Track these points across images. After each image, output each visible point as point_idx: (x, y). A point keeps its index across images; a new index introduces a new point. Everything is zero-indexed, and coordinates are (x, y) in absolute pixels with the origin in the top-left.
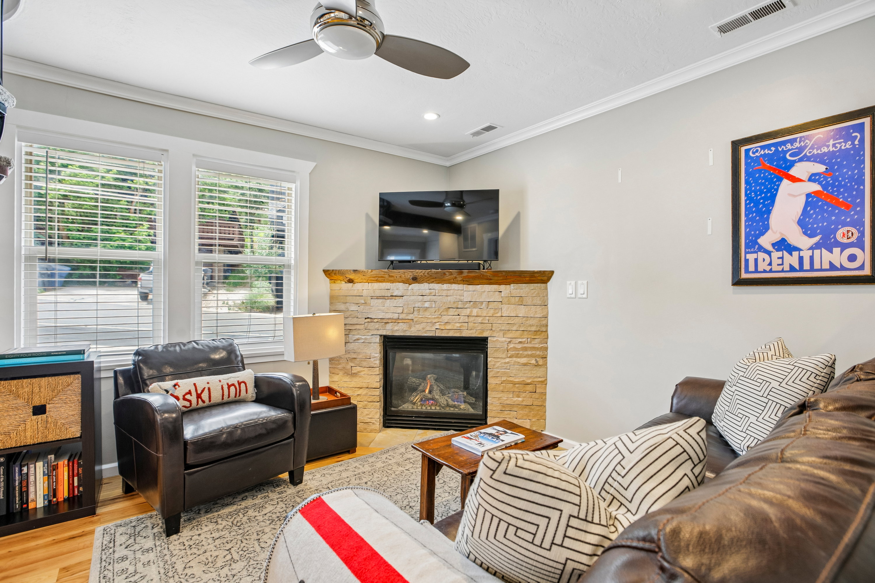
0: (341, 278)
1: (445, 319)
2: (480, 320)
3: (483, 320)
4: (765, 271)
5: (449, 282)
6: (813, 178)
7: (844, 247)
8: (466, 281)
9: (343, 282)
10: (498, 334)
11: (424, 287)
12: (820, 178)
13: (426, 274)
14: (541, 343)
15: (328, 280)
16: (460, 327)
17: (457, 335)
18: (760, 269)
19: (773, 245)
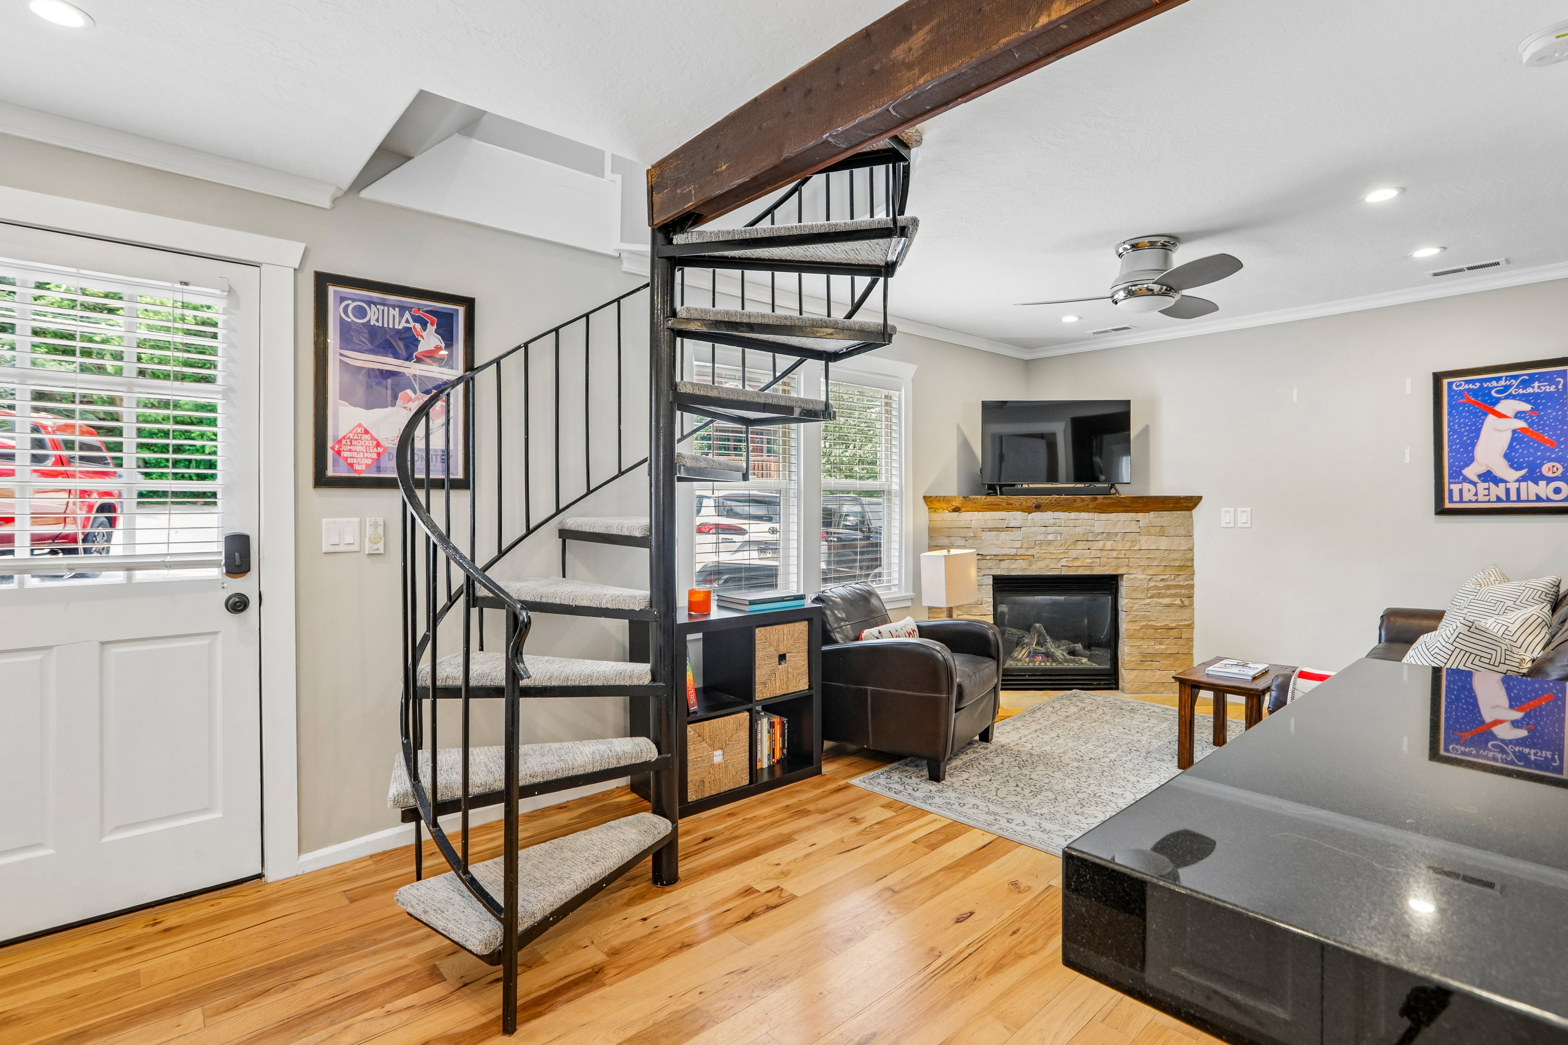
0: (945, 506)
1: (1073, 554)
2: (1114, 554)
3: (1117, 555)
4: (1470, 501)
5: (1079, 510)
6: (1519, 415)
7: (1549, 480)
8: (1100, 509)
9: (947, 511)
10: (1136, 571)
11: (1047, 517)
12: (1525, 416)
13: (1053, 501)
14: (1186, 580)
15: (927, 508)
16: (1091, 563)
17: (1088, 572)
18: (1465, 498)
19: (1479, 476)
